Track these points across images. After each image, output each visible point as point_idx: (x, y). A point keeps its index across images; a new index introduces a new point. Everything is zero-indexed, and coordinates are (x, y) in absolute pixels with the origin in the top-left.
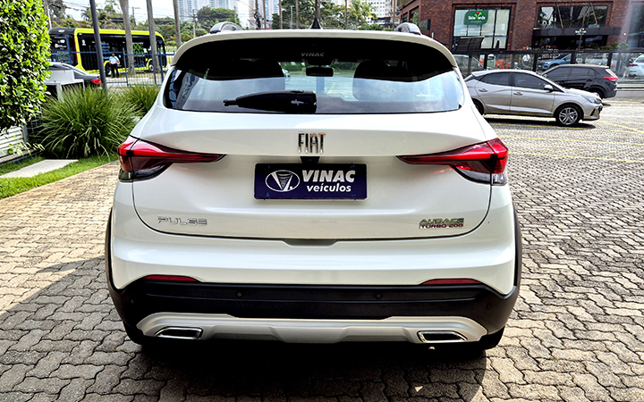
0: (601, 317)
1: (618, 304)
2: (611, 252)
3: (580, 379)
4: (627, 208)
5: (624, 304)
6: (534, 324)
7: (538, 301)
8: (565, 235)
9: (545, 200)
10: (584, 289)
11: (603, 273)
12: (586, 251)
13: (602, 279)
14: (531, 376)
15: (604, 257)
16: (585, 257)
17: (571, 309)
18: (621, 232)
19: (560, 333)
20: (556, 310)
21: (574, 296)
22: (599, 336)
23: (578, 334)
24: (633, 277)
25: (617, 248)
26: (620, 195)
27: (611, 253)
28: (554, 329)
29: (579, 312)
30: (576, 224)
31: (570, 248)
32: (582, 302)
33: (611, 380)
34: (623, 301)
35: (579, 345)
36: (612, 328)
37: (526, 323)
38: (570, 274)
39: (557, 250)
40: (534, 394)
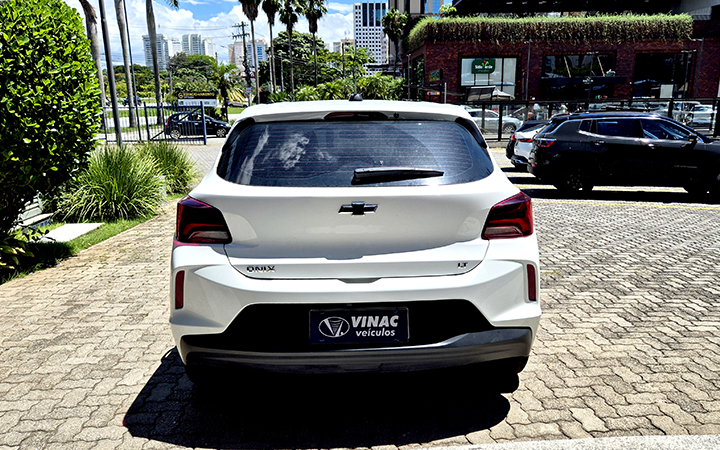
0: (687, 333)
1: (695, 323)
2: (675, 283)
3: (687, 376)
4: (676, 247)
5: (700, 323)
6: (634, 341)
7: (630, 325)
8: (630, 272)
9: (599, 243)
10: (664, 314)
11: (675, 301)
12: (652, 284)
13: (675, 305)
14: (648, 377)
15: (670, 288)
16: (655, 290)
17: (659, 329)
18: (677, 267)
19: (658, 346)
20: (647, 330)
21: (657, 319)
22: (689, 346)
23: (674, 345)
24: (700, 302)
25: (679, 281)
26: (664, 237)
27: (675, 285)
28: (652, 344)
29: (666, 330)
30: (635, 263)
31: (639, 283)
32: (667, 323)
33: (711, 376)
34: (699, 320)
35: (675, 354)
36: (697, 340)
37: (627, 341)
38: (647, 303)
39: (628, 284)
40: (656, 389)
